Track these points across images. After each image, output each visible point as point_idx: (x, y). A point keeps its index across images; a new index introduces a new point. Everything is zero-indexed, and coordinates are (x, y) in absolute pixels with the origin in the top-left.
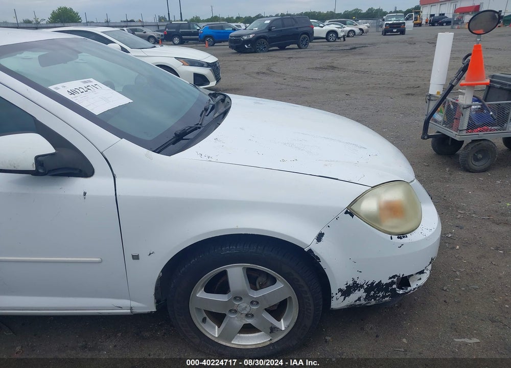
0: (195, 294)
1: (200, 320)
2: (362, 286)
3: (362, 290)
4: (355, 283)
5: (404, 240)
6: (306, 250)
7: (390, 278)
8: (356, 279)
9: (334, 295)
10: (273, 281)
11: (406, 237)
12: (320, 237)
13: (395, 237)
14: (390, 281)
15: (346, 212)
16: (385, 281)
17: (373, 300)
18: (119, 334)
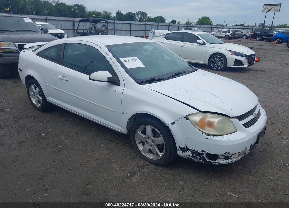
0: (137, 132)
1: (138, 142)
2: (190, 150)
3: (190, 152)
4: (187, 147)
5: (208, 137)
6: (167, 126)
7: (201, 151)
8: (187, 146)
9: (177, 148)
10: (160, 136)
11: (211, 136)
12: (173, 123)
13: (204, 134)
14: (202, 152)
15: (185, 118)
16: (199, 151)
17: (195, 158)
18: (121, 141)
